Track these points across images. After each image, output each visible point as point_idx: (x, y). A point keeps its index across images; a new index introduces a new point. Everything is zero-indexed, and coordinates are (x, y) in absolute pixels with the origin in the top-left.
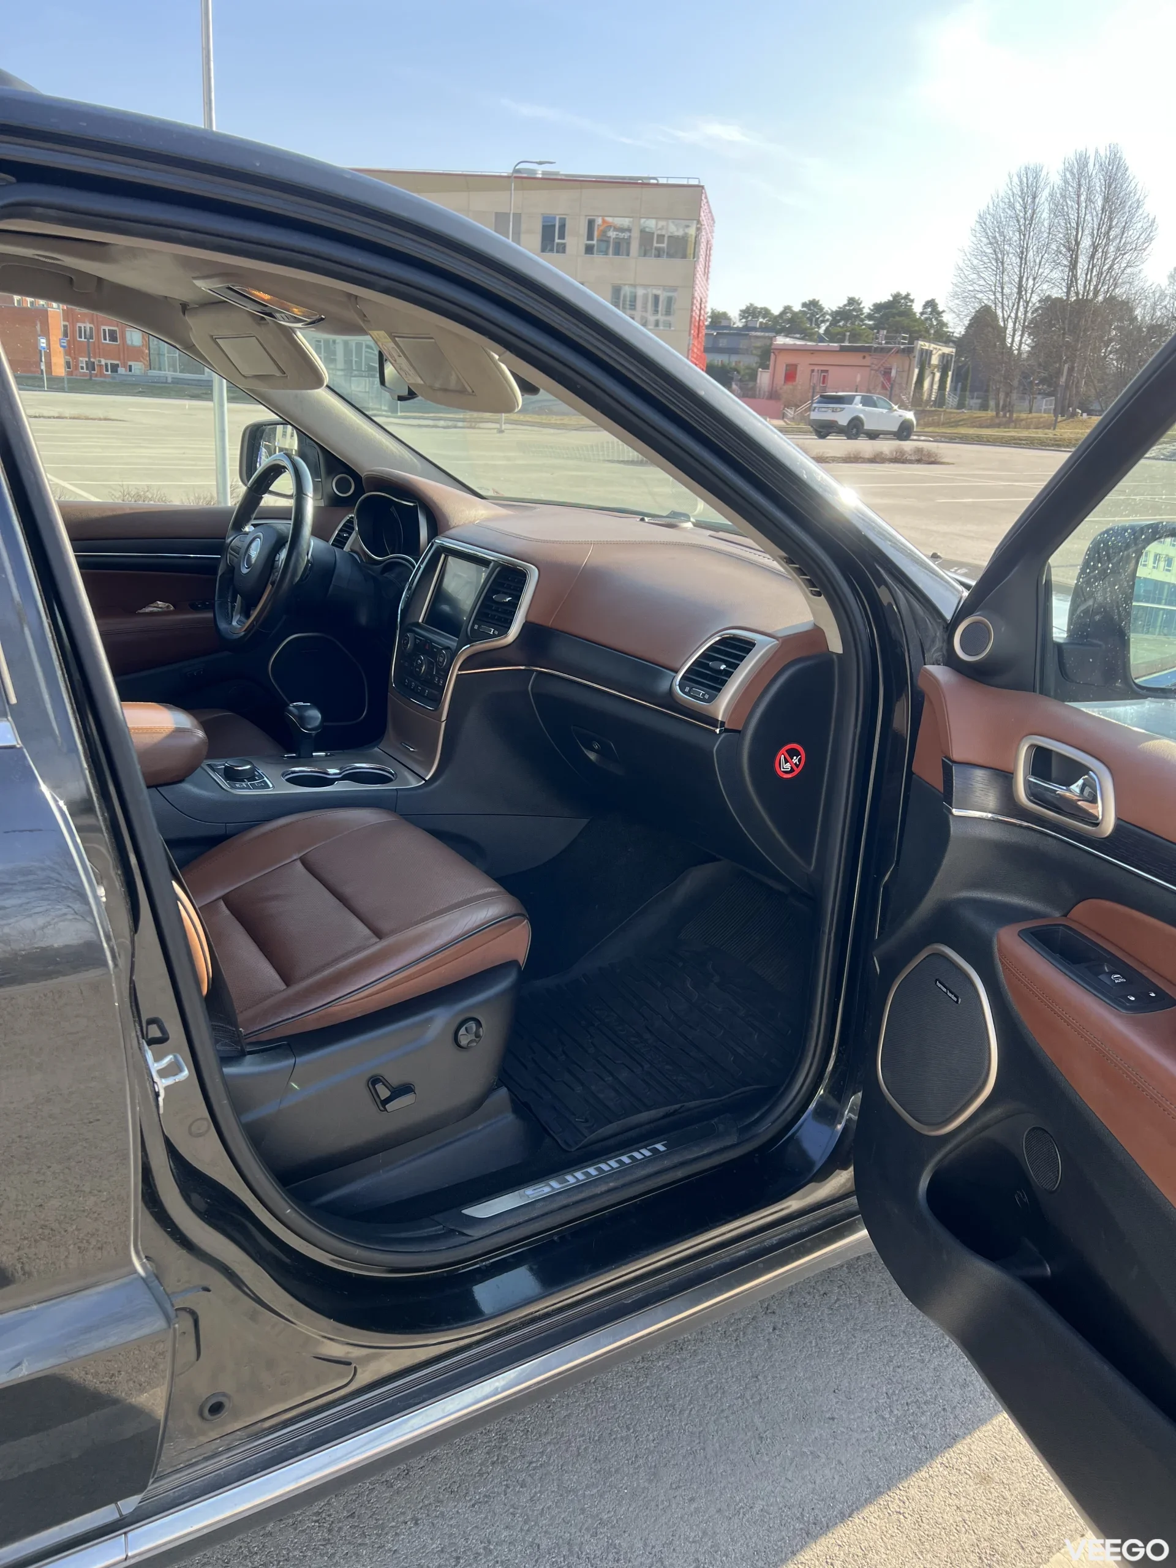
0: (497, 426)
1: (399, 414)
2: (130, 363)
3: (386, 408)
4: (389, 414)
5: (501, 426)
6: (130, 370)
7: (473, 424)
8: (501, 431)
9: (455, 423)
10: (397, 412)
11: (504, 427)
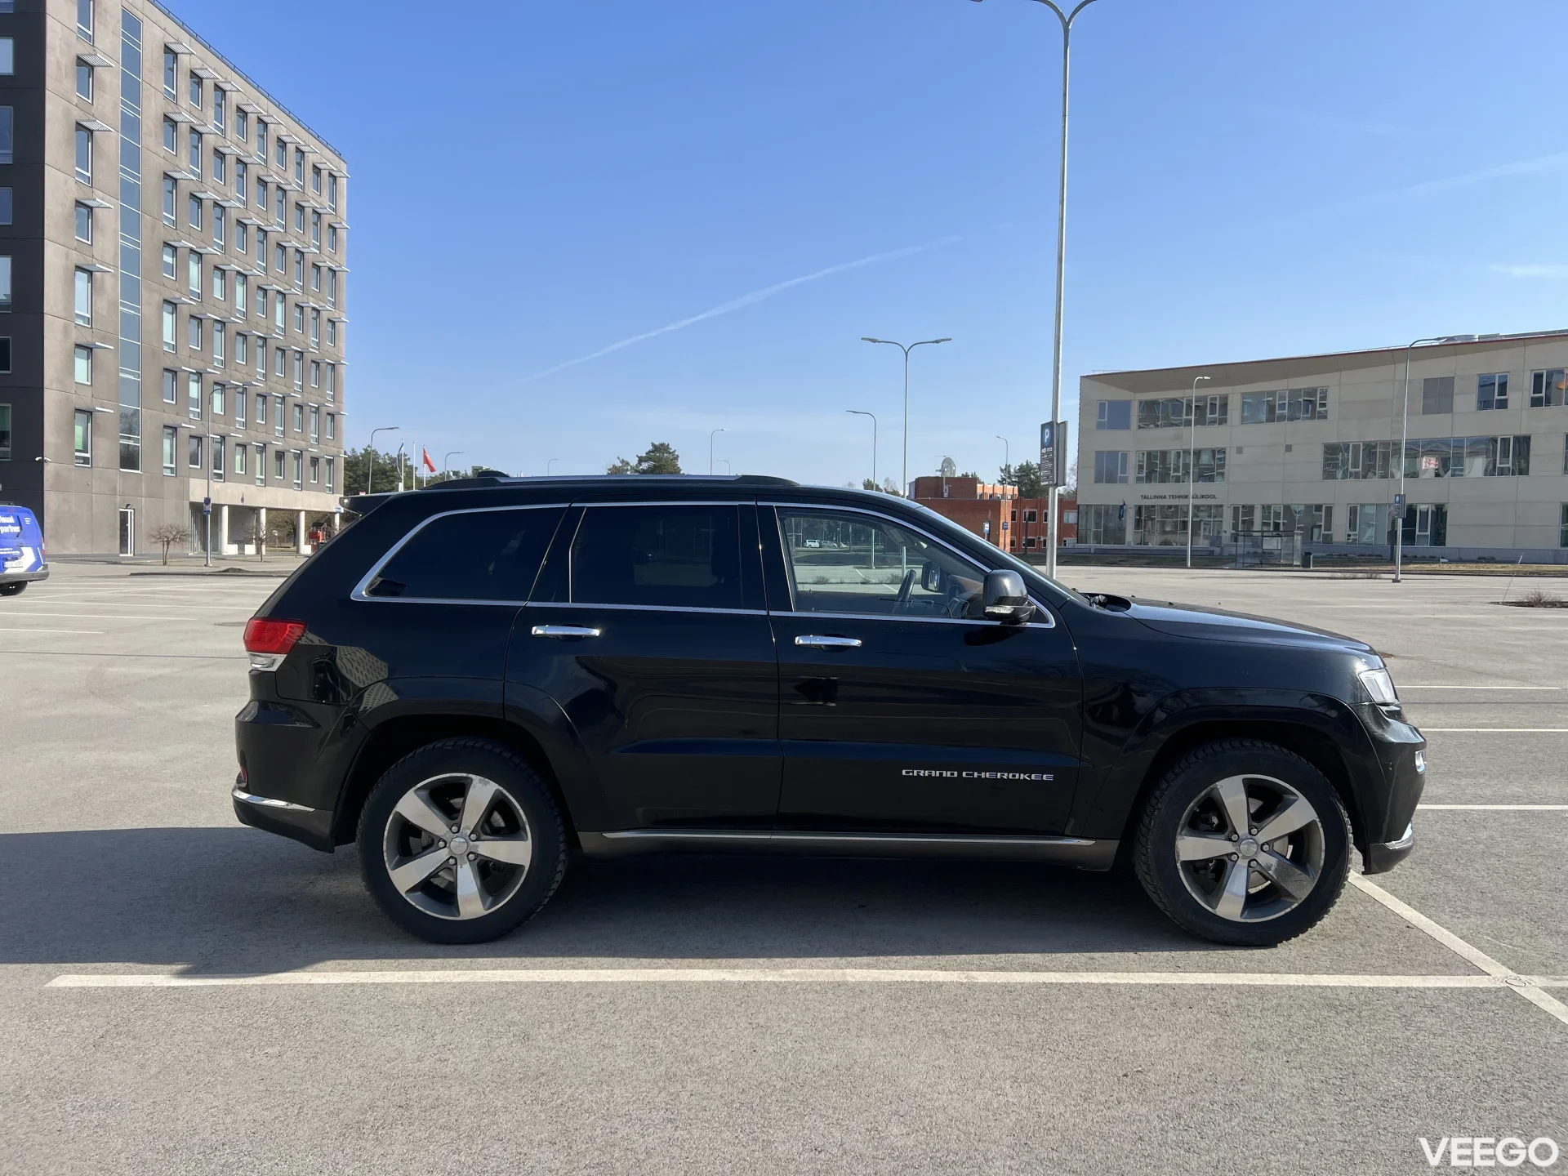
0: (1393, 576)
1: (1312, 568)
2: (1065, 539)
3: (1299, 563)
4: (1302, 568)
5: (1397, 576)
6: (1065, 545)
7: (1374, 575)
8: (1395, 581)
9: (1355, 574)
10: (1309, 566)
11: (1400, 576)
